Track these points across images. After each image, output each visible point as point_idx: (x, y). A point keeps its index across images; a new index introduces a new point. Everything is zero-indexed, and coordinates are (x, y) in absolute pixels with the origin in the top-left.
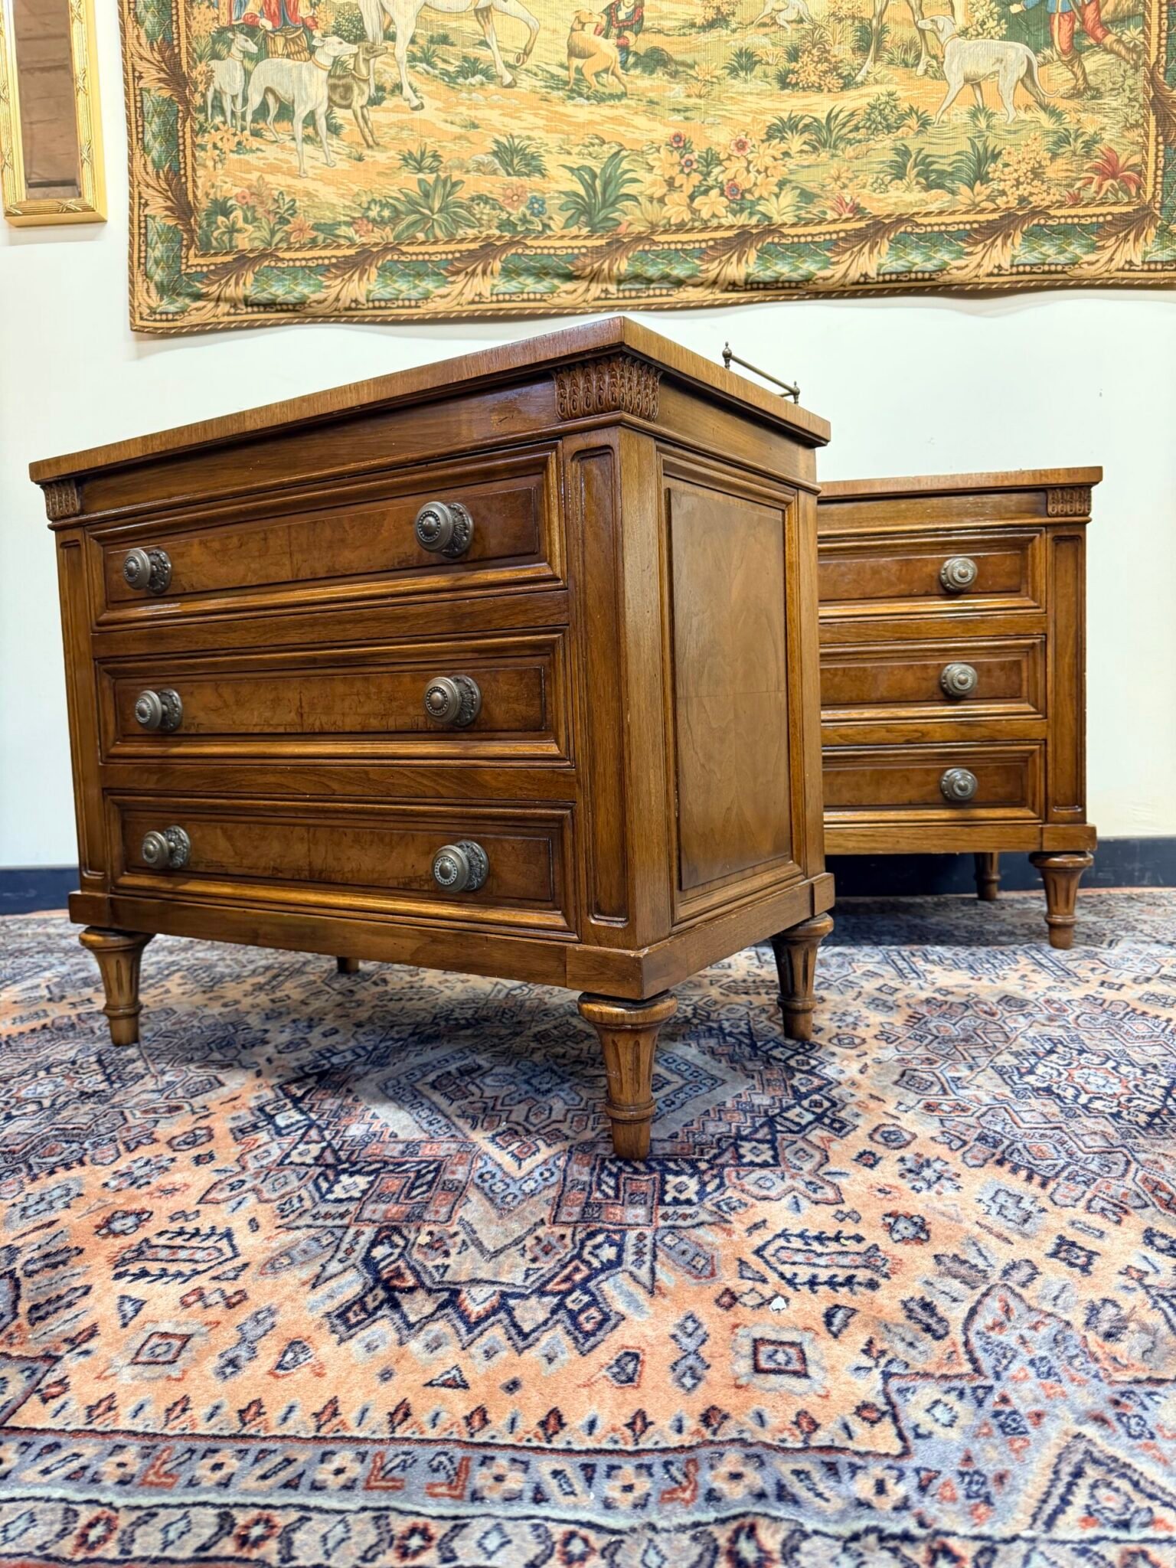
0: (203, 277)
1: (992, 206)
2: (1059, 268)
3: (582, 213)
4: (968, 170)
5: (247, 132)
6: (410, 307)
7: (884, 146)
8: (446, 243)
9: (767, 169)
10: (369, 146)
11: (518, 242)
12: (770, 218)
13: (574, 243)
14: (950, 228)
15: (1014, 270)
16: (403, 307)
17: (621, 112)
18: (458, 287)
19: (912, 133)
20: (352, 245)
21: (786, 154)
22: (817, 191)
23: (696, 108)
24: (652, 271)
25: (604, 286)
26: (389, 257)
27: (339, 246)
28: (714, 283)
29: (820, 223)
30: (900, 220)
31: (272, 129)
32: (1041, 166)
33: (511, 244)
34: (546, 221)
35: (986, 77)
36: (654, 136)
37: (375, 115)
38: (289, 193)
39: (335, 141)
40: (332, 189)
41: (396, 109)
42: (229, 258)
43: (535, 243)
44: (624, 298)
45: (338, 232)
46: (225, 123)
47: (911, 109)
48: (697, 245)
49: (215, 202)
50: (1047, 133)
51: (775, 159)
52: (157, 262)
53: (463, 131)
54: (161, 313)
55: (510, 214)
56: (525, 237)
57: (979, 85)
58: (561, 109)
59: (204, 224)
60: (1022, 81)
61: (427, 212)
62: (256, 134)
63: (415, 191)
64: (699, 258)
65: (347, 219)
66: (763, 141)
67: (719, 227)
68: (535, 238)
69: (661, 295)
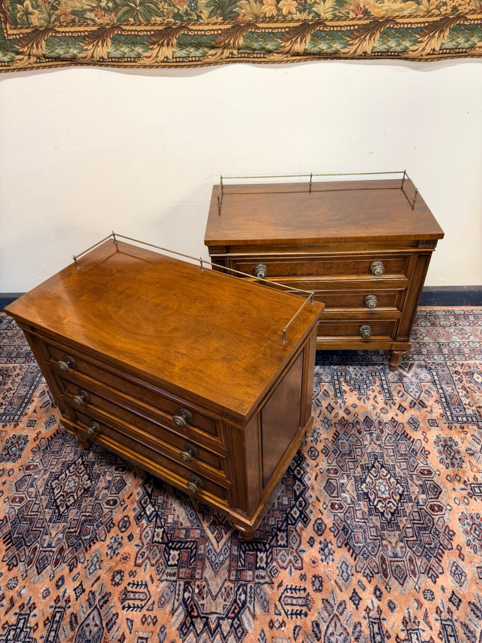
0: (18, 41)
1: (437, 12)
2: (464, 50)
3: (218, 9)
6: (131, 62)
8: (146, 25)
11: (185, 27)
12: (319, 16)
13: (215, 27)
14: (413, 26)
15: (442, 51)
16: (128, 62)
18: (155, 52)
20: (95, 24)
24: (256, 45)
25: (231, 51)
26: (116, 32)
27: (88, 25)
28: (288, 52)
29: (345, 20)
30: (388, 20)
33: (181, 28)
34: (199, 14)
42: (29, 30)
43: (194, 28)
44: (241, 57)
45: (86, 16)
48: (280, 30)
54: (1, 62)
55: (179, 10)
56: (188, 24)
59: (10, 8)
61: (133, 5)
64: (281, 39)
65: (89, 7)
67: (292, 20)
68: (194, 24)
69: (260, 58)
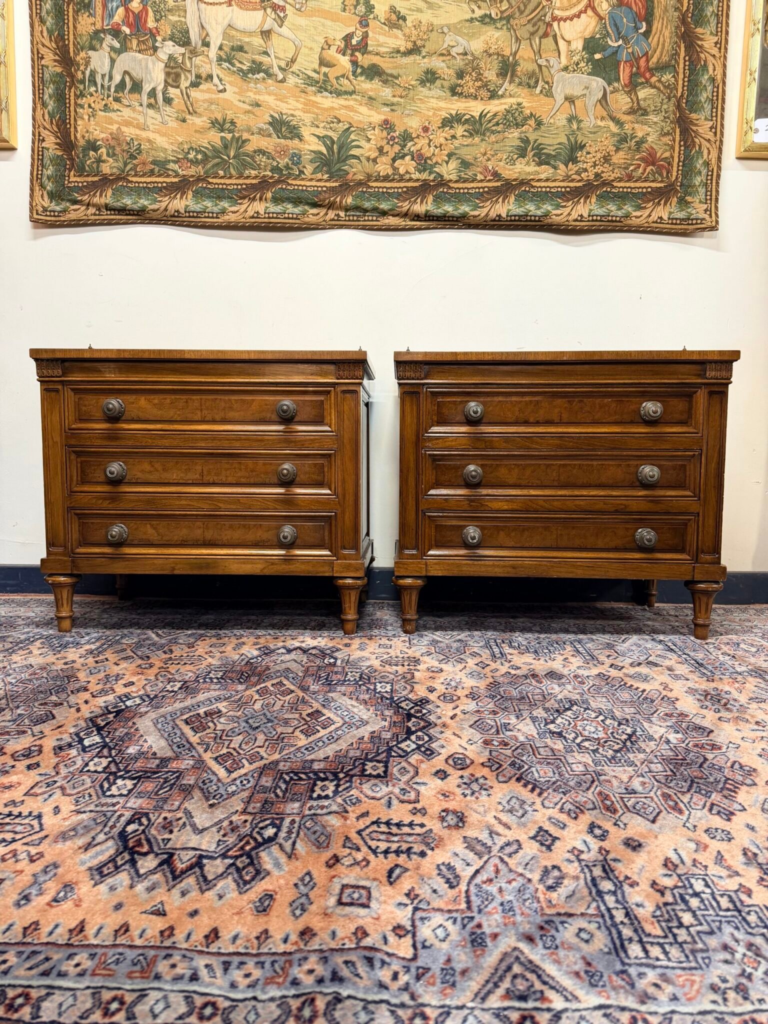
0: (79, 190)
1: (578, 178)
2: (618, 219)
3: (324, 165)
4: (564, 153)
5: (111, 99)
6: (213, 217)
7: (514, 135)
8: (237, 178)
9: (441, 145)
10: (190, 113)
11: (283, 181)
12: (442, 176)
13: (319, 184)
14: (552, 190)
15: (591, 218)
16: (208, 217)
17: (352, 103)
18: (244, 207)
19: (531, 129)
20: (177, 175)
21: (454, 137)
22: (472, 161)
23: (398, 104)
24: (367, 205)
25: (337, 212)
26: (200, 185)
27: (168, 176)
28: (406, 215)
29: (473, 181)
30: (522, 183)
31: (128, 98)
32: (609, 155)
33: (279, 181)
34: (301, 169)
35: (578, 98)
36: (372, 119)
37: (194, 93)
38: (137, 139)
39: (168, 109)
40: (164, 139)
41: (208, 91)
42: (96, 179)
43: (294, 182)
44: (349, 220)
45: (168, 167)
46: (96, 91)
47: (531, 114)
48: (396, 190)
49: (88, 142)
50: (614, 135)
51: (447, 139)
52: (49, 178)
53: (250, 108)
54: (50, 211)
55: (279, 163)
56: (288, 178)
57: (573, 102)
58: (313, 98)
59: (81, 156)
60: (600, 101)
61: (225, 157)
62: (117, 100)
63: (218, 143)
64: (397, 198)
65: (174, 159)
66: (439, 128)
67: (410, 180)
68: (294, 179)
69: (372, 220)
